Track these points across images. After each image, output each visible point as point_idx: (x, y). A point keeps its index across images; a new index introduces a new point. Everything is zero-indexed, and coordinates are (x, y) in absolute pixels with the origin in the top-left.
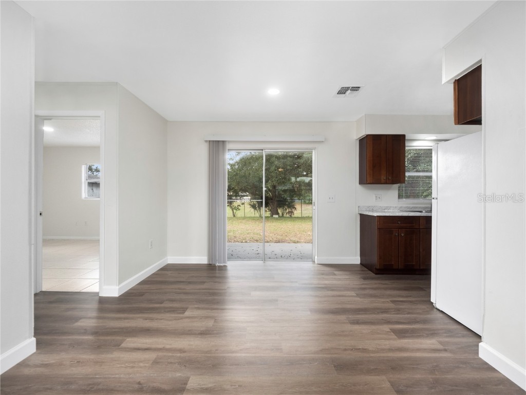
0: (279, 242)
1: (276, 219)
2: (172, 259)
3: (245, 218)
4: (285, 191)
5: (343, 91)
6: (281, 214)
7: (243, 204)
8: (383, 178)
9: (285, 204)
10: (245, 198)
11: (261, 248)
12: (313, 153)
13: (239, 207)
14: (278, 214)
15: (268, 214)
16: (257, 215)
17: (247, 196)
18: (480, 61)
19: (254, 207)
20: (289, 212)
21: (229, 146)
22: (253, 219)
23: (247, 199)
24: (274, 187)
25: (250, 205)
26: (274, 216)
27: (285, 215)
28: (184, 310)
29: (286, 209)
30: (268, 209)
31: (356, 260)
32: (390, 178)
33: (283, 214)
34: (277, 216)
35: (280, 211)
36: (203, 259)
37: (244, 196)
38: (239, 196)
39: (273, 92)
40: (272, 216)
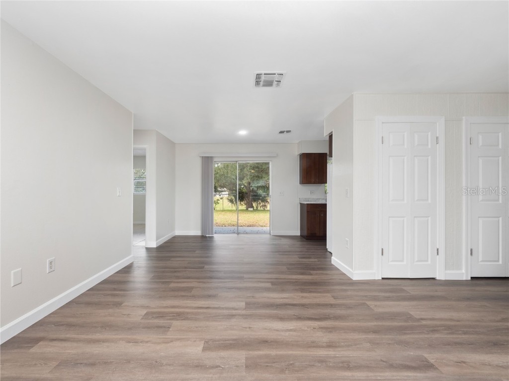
0: (251, 226)
1: (251, 211)
2: (178, 232)
3: (223, 211)
4: (258, 187)
5: (282, 132)
6: (255, 208)
7: (221, 199)
8: (313, 180)
9: (259, 199)
10: (223, 193)
11: (236, 229)
12: (270, 163)
13: (218, 201)
14: (253, 207)
15: (244, 207)
16: (234, 208)
17: (225, 191)
18: (332, 132)
19: (231, 201)
20: (263, 206)
21: (215, 160)
22: (231, 211)
23: (225, 194)
24: (249, 183)
25: (228, 199)
26: (249, 209)
27: (259, 208)
28: (195, 251)
29: (260, 203)
30: (244, 203)
31: (298, 233)
32: (317, 180)
33: (257, 207)
34: (252, 209)
35: (254, 205)
36: (198, 232)
37: (223, 191)
38: (218, 191)
39: (243, 133)
40: (247, 209)
